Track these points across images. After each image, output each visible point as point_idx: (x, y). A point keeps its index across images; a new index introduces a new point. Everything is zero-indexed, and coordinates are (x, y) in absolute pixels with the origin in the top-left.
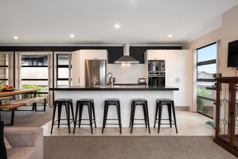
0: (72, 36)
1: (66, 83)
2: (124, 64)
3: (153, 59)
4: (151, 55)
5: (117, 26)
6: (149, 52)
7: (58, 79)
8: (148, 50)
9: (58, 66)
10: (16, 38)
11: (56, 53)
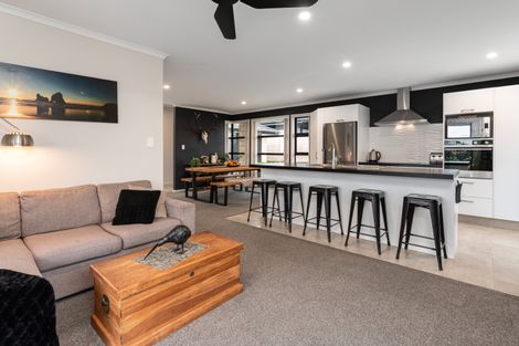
0: (300, 91)
1: (305, 159)
2: (399, 127)
3: (459, 112)
4: (453, 103)
5: (347, 65)
6: (447, 97)
7: (296, 154)
8: (445, 95)
9: (297, 135)
10: (244, 103)
11: (293, 116)
